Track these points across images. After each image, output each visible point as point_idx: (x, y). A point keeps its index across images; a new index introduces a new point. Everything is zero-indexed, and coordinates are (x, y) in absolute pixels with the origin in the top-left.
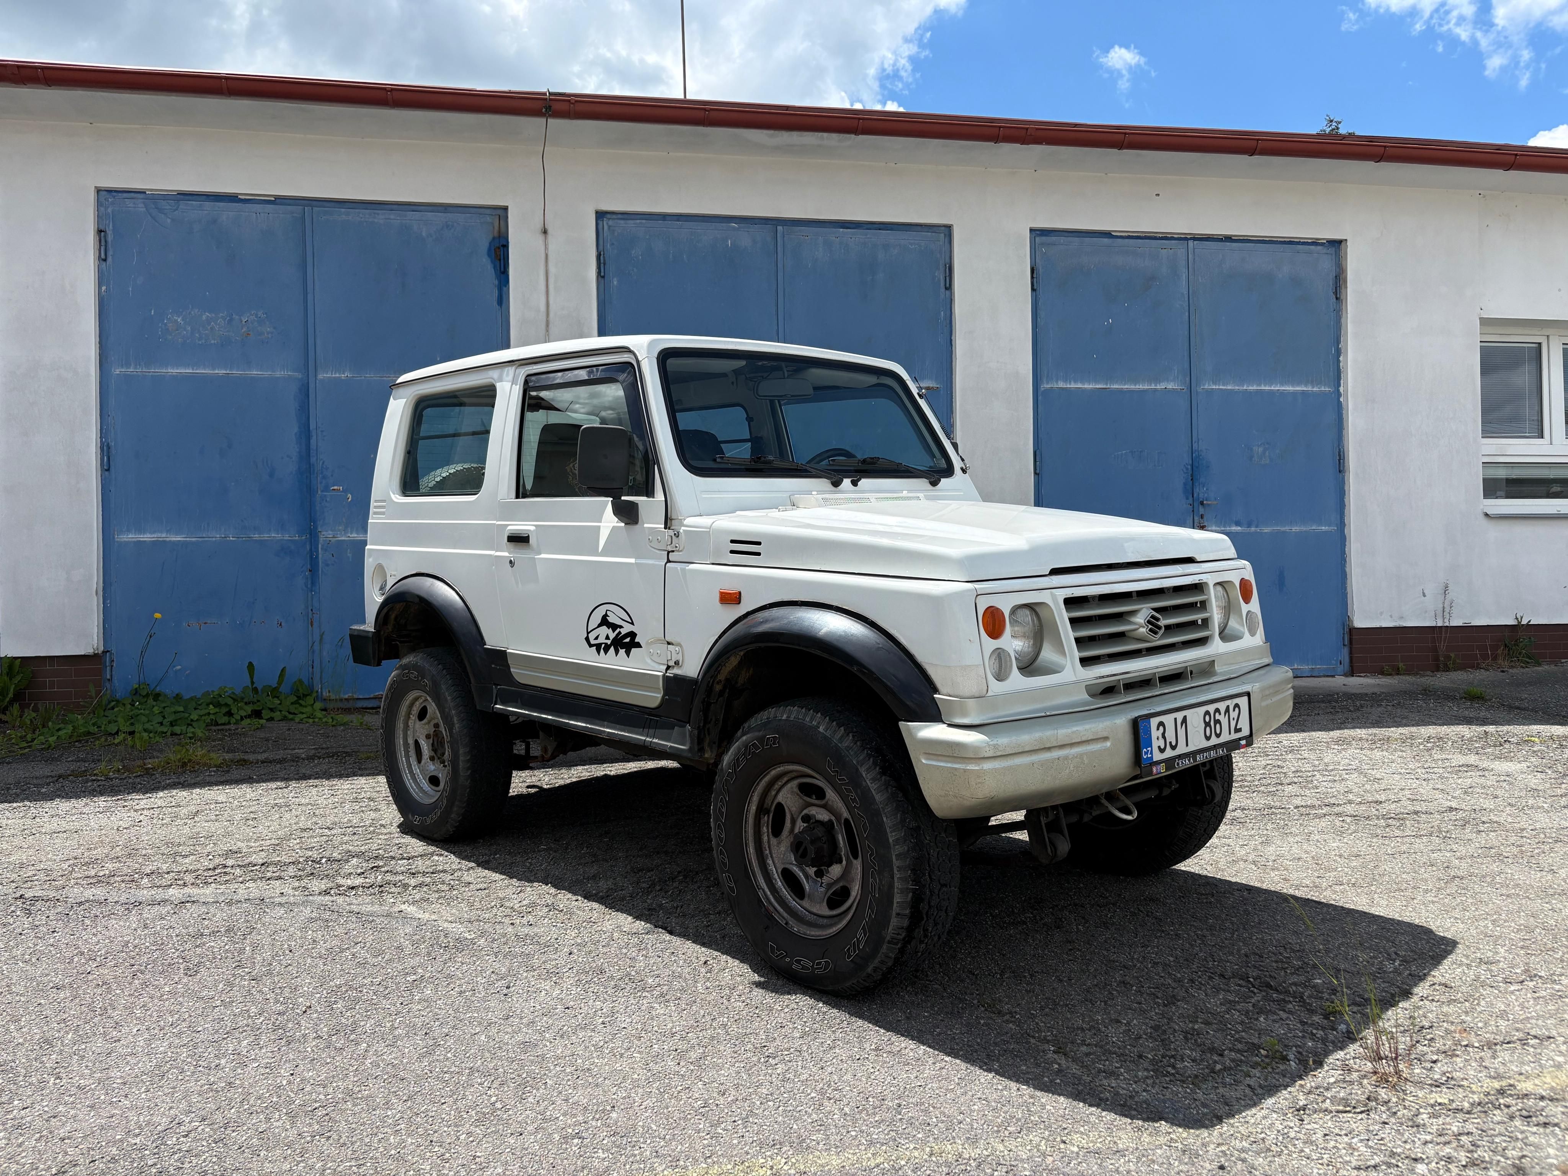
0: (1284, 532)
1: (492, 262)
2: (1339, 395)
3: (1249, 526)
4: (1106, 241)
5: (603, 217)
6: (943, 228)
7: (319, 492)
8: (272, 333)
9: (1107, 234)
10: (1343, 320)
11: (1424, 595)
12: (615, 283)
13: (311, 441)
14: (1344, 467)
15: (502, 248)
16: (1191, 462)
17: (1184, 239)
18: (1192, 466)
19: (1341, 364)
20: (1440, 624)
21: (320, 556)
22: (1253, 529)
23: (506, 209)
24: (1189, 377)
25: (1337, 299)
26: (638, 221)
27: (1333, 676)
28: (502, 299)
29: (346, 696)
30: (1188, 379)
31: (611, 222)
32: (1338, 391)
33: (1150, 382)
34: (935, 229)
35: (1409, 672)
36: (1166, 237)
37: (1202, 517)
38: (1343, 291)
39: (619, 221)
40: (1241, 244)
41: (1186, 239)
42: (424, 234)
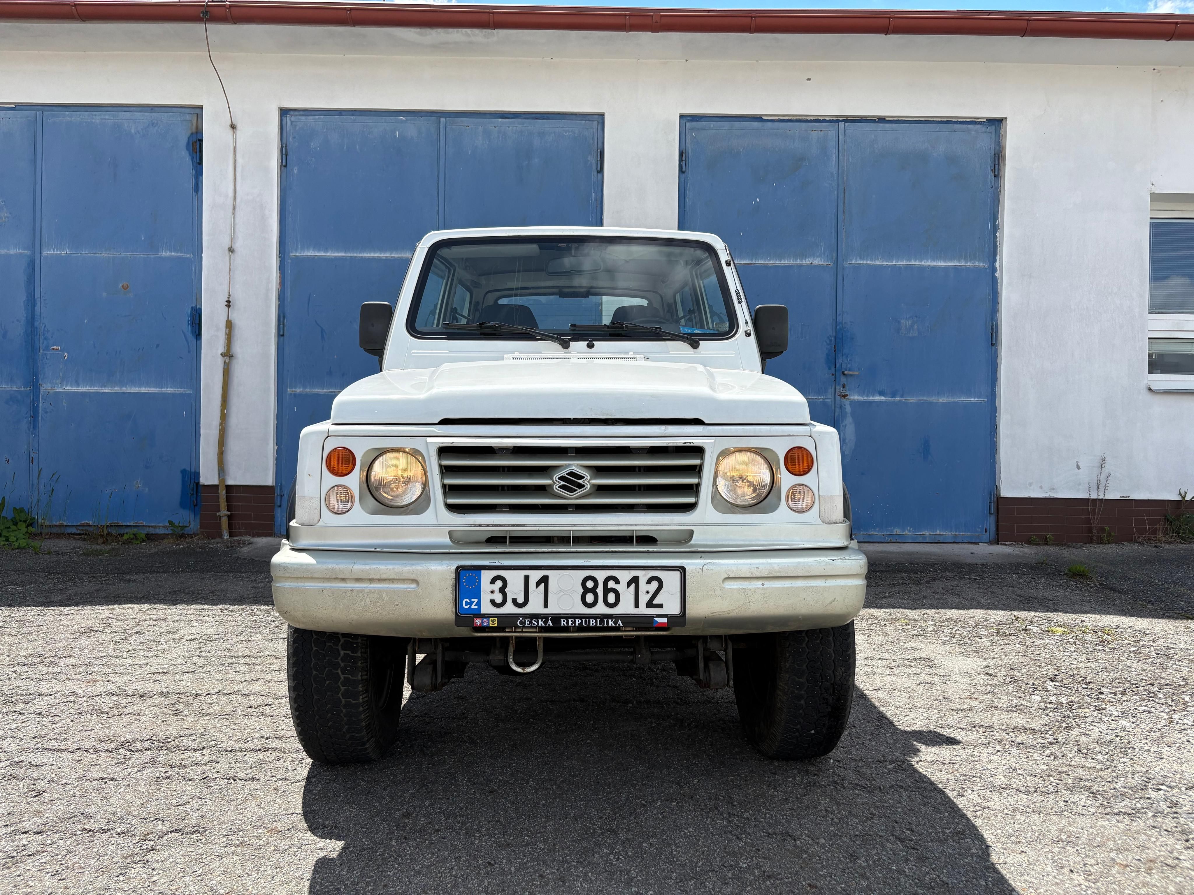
0: (931, 403)
1: (190, 154)
2: (994, 270)
3: (894, 395)
4: (756, 124)
5: (287, 114)
6: (597, 116)
7: (41, 351)
8: (8, 217)
9: (758, 118)
10: (1001, 197)
11: (1078, 468)
12: (296, 171)
13: (36, 308)
14: (996, 340)
15: (198, 143)
16: (834, 334)
17: (835, 121)
18: (836, 338)
19: (998, 240)
20: (1094, 496)
21: (41, 405)
22: (898, 399)
23: (201, 108)
24: (835, 252)
25: (995, 176)
26: (317, 117)
27: (977, 543)
28: (198, 188)
29: (57, 524)
30: (834, 255)
31: (293, 119)
32: (994, 266)
33: (796, 257)
34: (589, 117)
35: (1059, 542)
36: (818, 120)
37: (844, 386)
38: (1002, 168)
39: (300, 117)
40: (894, 125)
41: (838, 121)
42: (133, 131)
